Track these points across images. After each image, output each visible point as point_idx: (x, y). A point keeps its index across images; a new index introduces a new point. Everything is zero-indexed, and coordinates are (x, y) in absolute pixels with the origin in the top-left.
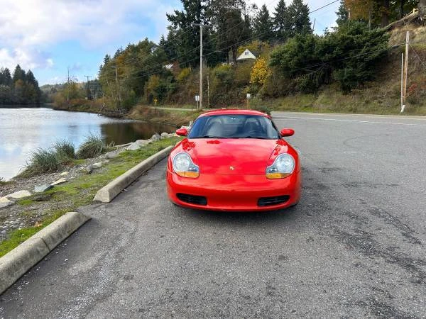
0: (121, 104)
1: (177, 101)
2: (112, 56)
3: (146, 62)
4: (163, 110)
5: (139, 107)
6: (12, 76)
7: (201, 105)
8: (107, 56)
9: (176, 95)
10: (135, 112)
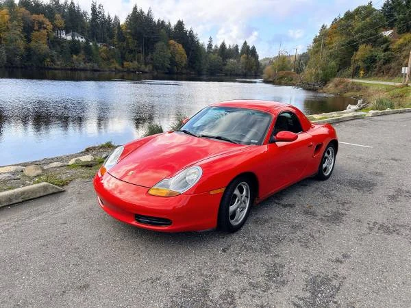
0: (320, 77)
1: (387, 73)
2: (328, 25)
3: (359, 30)
4: (360, 84)
5: (336, 80)
6: (240, 51)
7: (407, 79)
8: (323, 26)
9: (387, 66)
10: (331, 85)
